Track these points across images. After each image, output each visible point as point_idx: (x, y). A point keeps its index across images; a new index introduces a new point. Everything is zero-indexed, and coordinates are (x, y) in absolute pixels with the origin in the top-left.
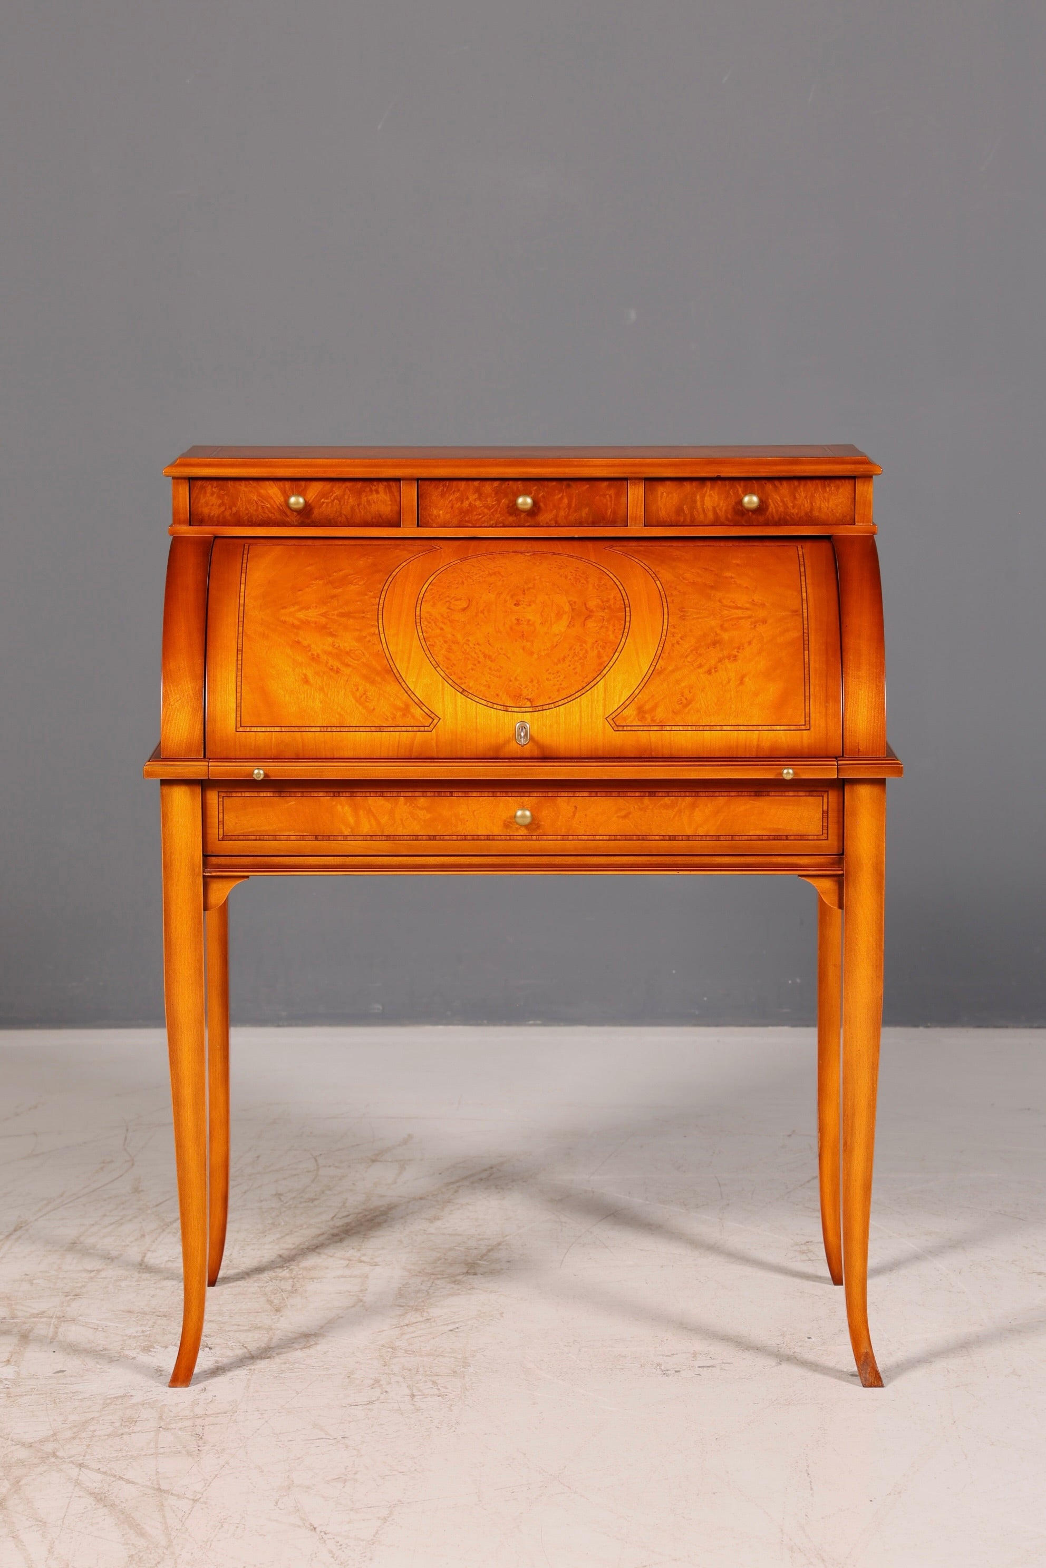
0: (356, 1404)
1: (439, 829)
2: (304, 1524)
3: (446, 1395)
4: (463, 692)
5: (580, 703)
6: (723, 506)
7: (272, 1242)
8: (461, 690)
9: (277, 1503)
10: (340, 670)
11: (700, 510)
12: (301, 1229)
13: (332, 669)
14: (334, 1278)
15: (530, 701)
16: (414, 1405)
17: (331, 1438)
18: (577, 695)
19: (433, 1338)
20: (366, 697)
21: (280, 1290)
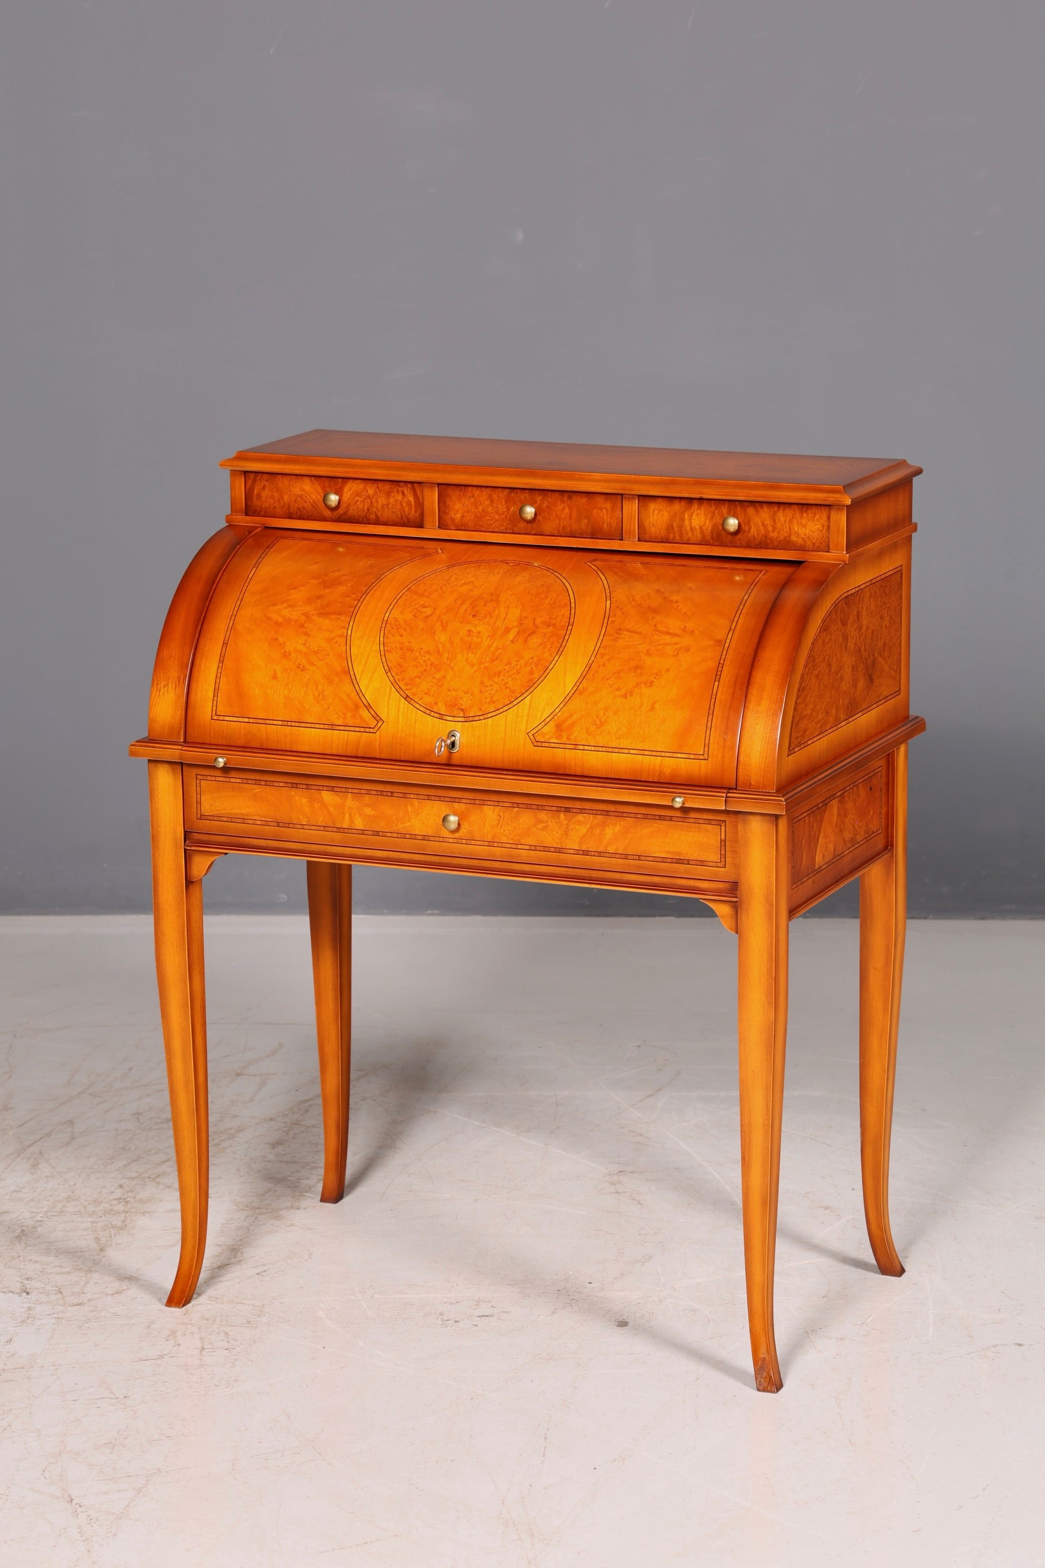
0: (147, 1358)
1: (381, 826)
2: (63, 1494)
3: (234, 1349)
4: (407, 698)
5: (506, 717)
6: (709, 526)
7: (117, 1170)
8: (405, 696)
9: (44, 1471)
10: (305, 668)
11: (688, 529)
12: (148, 1155)
13: (298, 667)
14: (165, 1212)
15: (464, 712)
16: (201, 1359)
17: (113, 1397)
18: (505, 709)
19: (239, 1283)
20: (323, 696)
21: (110, 1226)
